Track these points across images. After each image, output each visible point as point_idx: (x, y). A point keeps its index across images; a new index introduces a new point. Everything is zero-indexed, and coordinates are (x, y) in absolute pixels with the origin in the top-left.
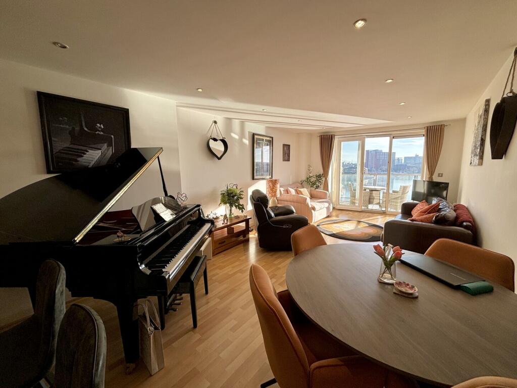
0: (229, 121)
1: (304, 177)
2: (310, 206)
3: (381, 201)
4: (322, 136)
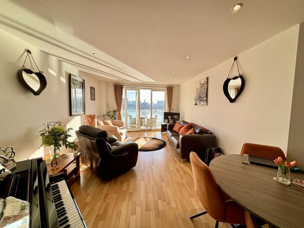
0: (46, 55)
1: (105, 112)
2: (119, 133)
3: (146, 124)
4: (115, 84)
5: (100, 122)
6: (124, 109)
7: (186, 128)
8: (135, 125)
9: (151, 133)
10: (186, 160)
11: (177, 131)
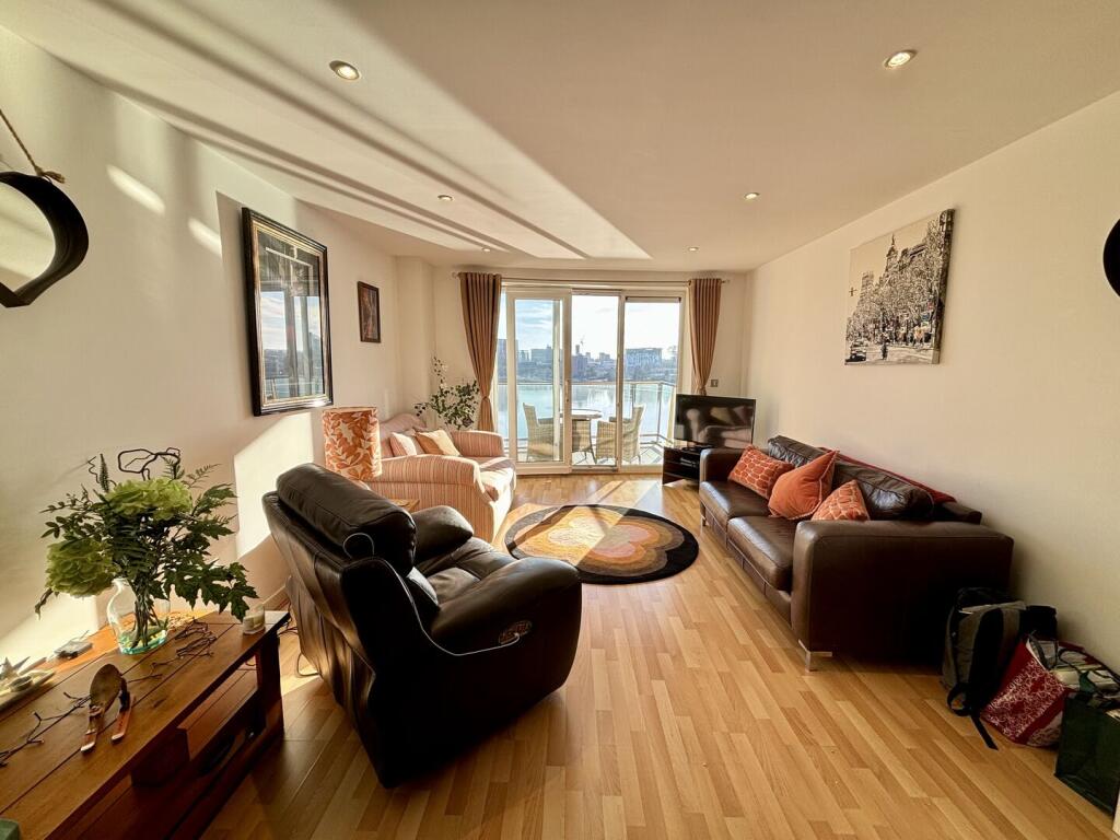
1: (423, 395)
2: (483, 490)
3: (594, 441)
4: (466, 274)
5: (400, 437)
6: (503, 381)
7: (812, 478)
8: (546, 448)
9: (619, 482)
10: (830, 654)
11: (756, 488)
